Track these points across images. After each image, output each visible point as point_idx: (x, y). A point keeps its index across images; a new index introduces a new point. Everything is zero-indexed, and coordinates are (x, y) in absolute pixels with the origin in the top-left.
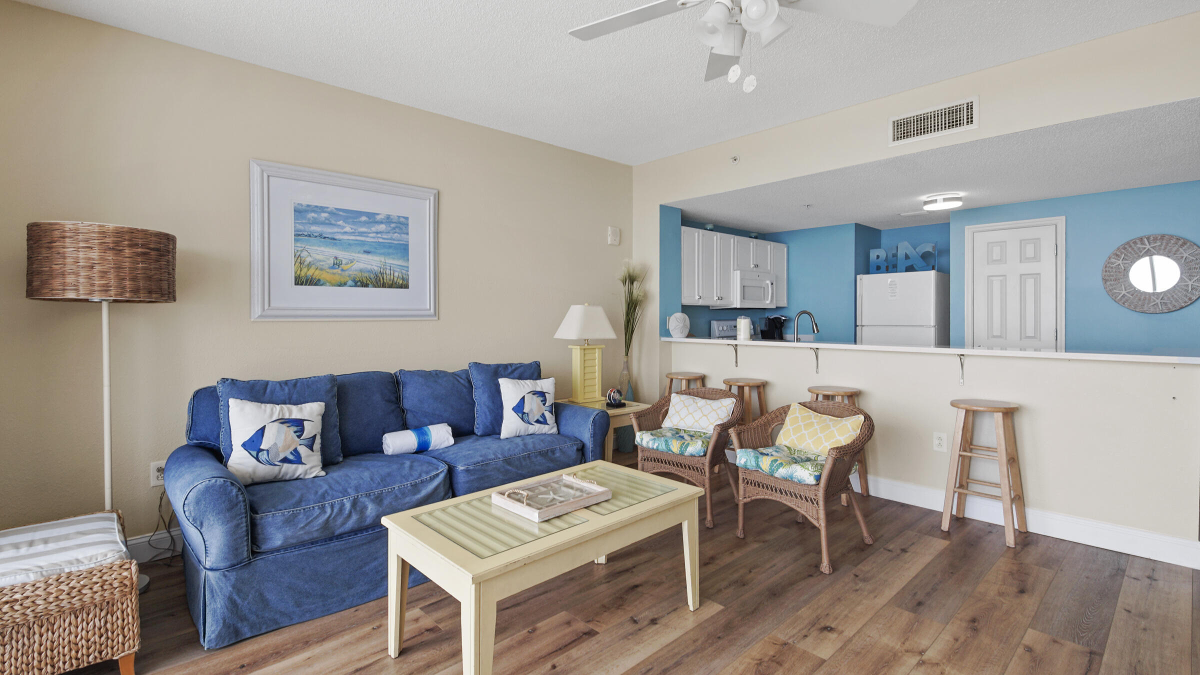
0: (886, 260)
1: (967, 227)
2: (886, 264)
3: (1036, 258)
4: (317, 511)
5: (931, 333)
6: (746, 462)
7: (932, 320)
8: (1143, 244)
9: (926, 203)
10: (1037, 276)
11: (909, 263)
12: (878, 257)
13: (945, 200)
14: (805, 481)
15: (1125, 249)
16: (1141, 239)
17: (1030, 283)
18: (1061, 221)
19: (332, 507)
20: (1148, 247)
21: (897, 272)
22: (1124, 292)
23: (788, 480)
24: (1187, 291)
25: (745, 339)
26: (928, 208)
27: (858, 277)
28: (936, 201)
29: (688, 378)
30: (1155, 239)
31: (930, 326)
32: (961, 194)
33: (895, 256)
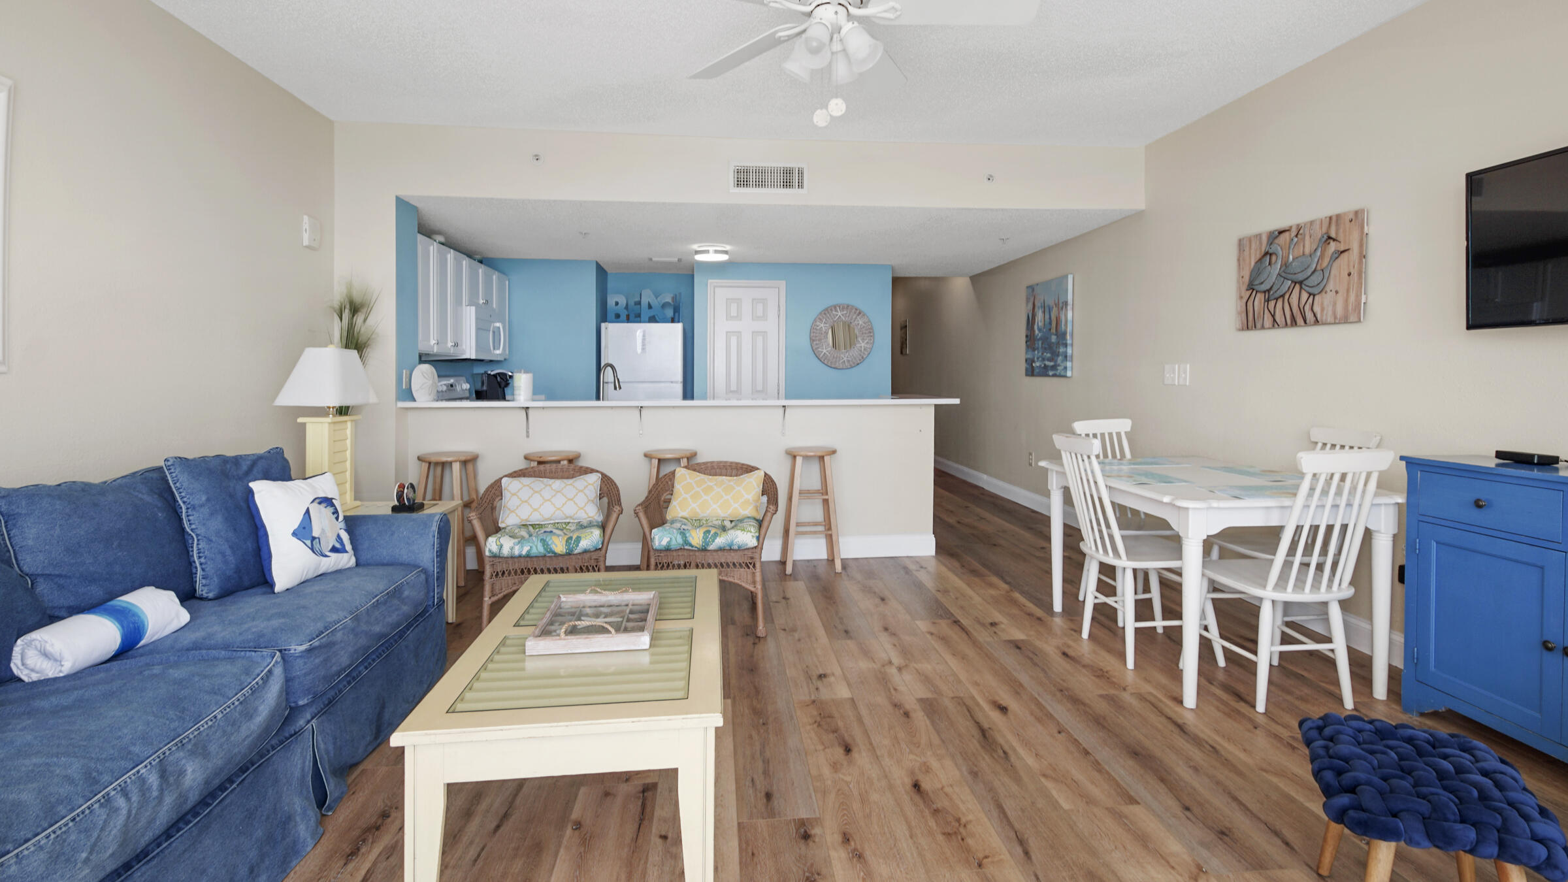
0: (627, 307)
1: (710, 281)
2: (626, 313)
3: (764, 317)
4: (101, 814)
5: (679, 388)
6: (669, 542)
7: (679, 375)
8: (836, 311)
9: (697, 252)
10: (764, 334)
11: (651, 313)
12: (617, 304)
13: (716, 252)
14: (747, 545)
15: (825, 314)
16: (835, 307)
17: (760, 339)
18: (784, 283)
19: (124, 792)
20: (839, 314)
21: (640, 322)
22: (825, 351)
23: (728, 549)
24: (861, 351)
25: (526, 400)
26: (698, 258)
27: (603, 325)
28: (707, 252)
29: (463, 458)
30: (843, 308)
31: (676, 382)
32: (728, 248)
33: (639, 303)
